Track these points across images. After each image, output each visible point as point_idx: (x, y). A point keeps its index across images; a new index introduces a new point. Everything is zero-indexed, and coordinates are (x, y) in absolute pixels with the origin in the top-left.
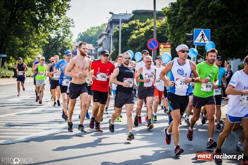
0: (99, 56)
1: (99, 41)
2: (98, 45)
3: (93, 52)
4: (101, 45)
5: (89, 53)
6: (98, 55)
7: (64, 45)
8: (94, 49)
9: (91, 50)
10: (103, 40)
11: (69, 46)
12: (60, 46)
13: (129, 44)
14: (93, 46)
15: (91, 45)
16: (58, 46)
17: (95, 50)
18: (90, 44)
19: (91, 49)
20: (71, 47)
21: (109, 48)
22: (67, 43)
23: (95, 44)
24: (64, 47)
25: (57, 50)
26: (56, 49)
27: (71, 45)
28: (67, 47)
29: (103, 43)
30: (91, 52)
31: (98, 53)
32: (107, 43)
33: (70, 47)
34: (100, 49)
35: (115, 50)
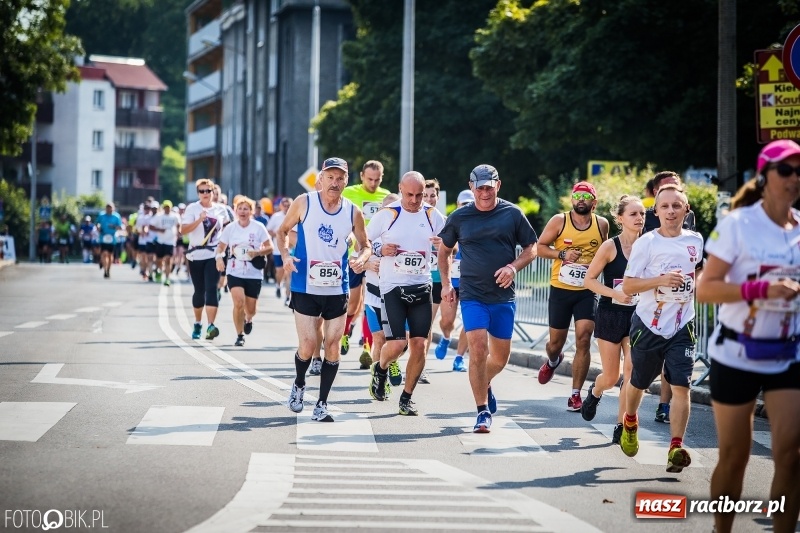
0: (196, 129)
1: (201, 40)
2: (189, 61)
3: (154, 106)
5: (128, 111)
6: (189, 124)
7: (13, 61)
8: (154, 84)
9: (141, 94)
11: (43, 67)
13: (485, 55)
15: (140, 62)
17: (161, 93)
18: (125, 54)
19: (139, 85)
20: (55, 74)
23: (168, 60)
27: (51, 60)
28: (27, 71)
30: (136, 105)
31: (188, 110)
32: (256, 50)
33: (50, 76)
34: (200, 91)
35: (349, 91)
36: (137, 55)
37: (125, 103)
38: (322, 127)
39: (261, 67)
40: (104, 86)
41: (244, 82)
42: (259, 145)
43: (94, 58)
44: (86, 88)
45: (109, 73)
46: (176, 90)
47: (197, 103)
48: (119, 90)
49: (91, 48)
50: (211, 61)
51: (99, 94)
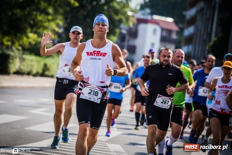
1: (190, 14)
3: (174, 36)
4: (192, 21)
5: (165, 37)
6: (183, 42)
7: (113, 14)
8: (175, 28)
9: (170, 32)
10: (197, 12)
11: (123, 17)
14: (176, 22)
15: (170, 20)
18: (167, 15)
20: (127, 20)
21: (209, 30)
22: (117, 10)
23: (179, 20)
28: (117, 18)
29: (199, 17)
30: (168, 35)
31: (183, 39)
34: (189, 31)
35: (221, 35)
37: (164, 34)
40: (157, 27)
43: (156, 17)
44: (150, 27)
45: (160, 23)
47: (186, 37)
48: (163, 29)
51: (155, 30)
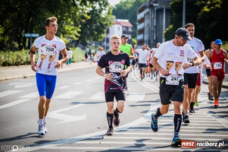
1: (140, 16)
2: (137, 20)
3: (130, 30)
5: (125, 31)
6: (137, 34)
7: (101, 21)
8: (130, 25)
9: (127, 28)
10: (145, 15)
11: (108, 22)
12: (95, 22)
15: (127, 21)
16: (93, 22)
17: (132, 27)
18: (124, 19)
19: (127, 25)
22: (104, 18)
24: (100, 23)
25: (92, 28)
26: (91, 26)
27: (109, 21)
28: (104, 23)
30: (127, 30)
31: (137, 31)
32: (152, 18)
33: (109, 24)
35: (171, 26)
36: (127, 19)
37: (124, 29)
38: (165, 34)
39: (153, 22)
40: (120, 26)
41: (149, 25)
42: (152, 38)
43: (119, 20)
44: (116, 26)
45: (121, 23)
46: (135, 27)
47: (139, 30)
48: (123, 27)
49: (117, 18)
50: (142, 20)
51: (119, 28)
